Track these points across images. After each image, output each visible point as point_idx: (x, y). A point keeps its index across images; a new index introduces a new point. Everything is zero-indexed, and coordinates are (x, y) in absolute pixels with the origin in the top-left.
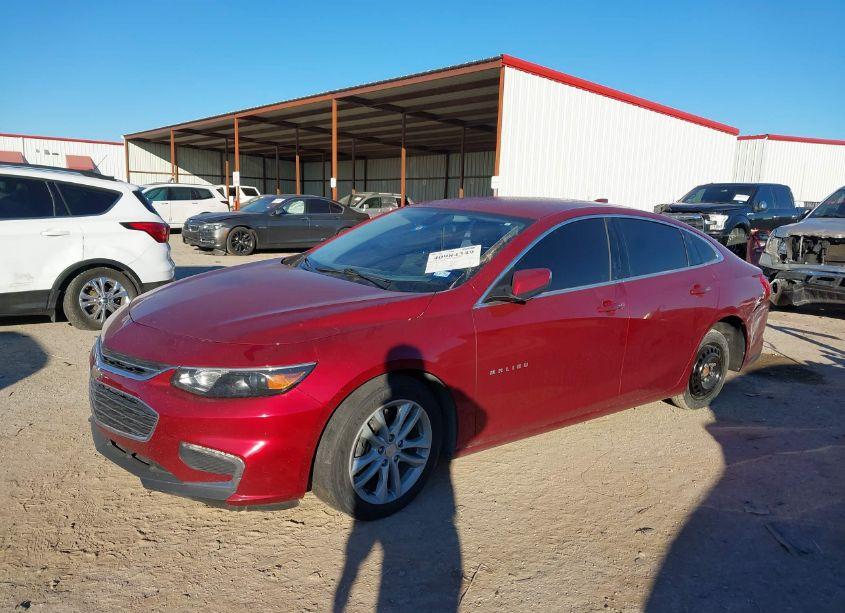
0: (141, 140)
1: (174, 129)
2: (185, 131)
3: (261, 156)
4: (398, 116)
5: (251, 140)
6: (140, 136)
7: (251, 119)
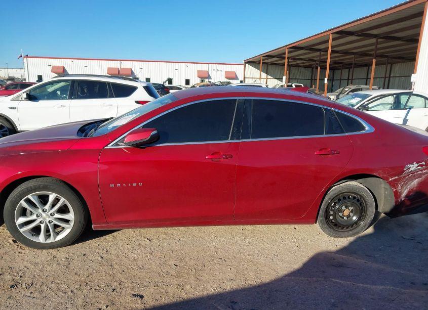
0: (251, 62)
1: (263, 56)
2: (268, 56)
3: (311, 67)
4: (373, 40)
5: (301, 59)
6: (250, 60)
7: (295, 48)
